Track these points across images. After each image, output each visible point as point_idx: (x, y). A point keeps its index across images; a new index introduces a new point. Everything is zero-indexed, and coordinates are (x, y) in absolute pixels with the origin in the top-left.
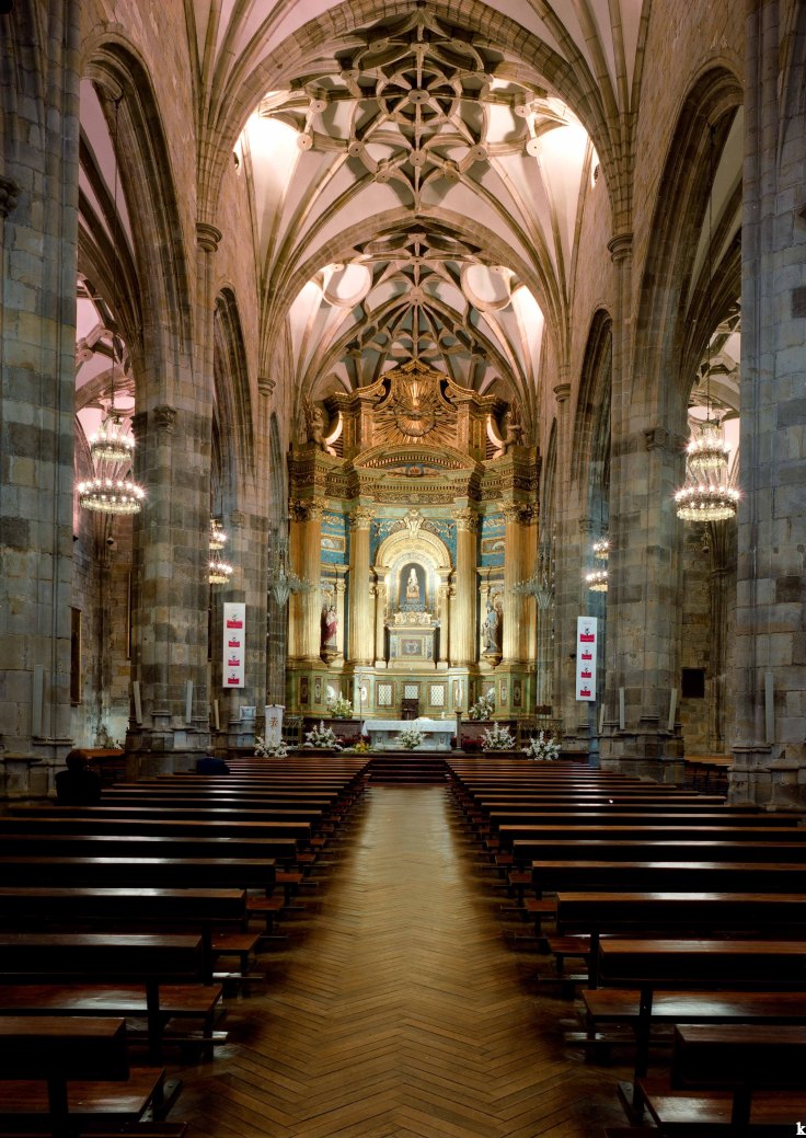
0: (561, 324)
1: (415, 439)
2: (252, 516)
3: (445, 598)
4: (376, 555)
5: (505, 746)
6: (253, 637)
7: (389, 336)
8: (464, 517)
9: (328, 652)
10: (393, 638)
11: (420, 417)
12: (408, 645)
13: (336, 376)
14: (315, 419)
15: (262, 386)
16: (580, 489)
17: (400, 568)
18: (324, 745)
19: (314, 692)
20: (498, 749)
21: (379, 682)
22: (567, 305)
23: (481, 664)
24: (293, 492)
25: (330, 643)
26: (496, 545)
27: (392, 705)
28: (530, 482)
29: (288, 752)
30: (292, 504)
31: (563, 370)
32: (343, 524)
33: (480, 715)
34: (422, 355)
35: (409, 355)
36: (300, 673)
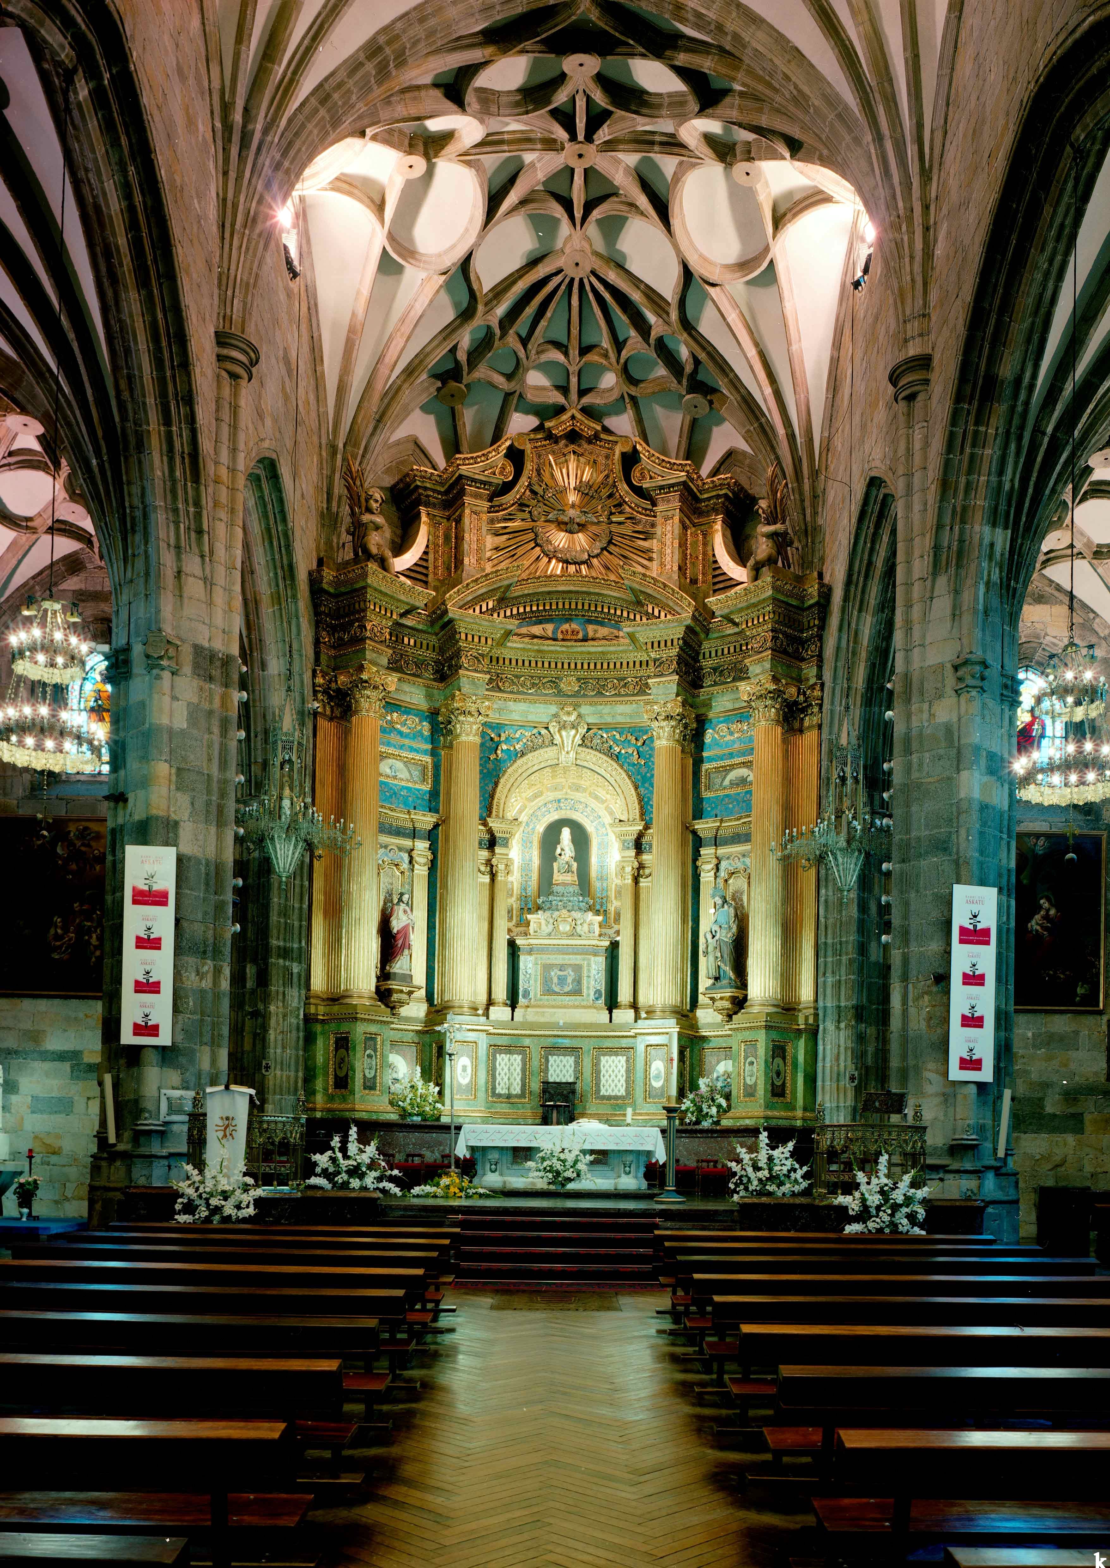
0: (910, 219)
1: (572, 569)
2: (198, 649)
3: (629, 881)
4: (492, 796)
5: (787, 1188)
6: (197, 929)
7: (522, 354)
8: (668, 718)
9: (394, 985)
10: (526, 963)
11: (582, 527)
12: (554, 974)
13: (417, 444)
14: (369, 510)
15: (225, 352)
16: (957, 592)
17: (541, 828)
18: (355, 1183)
19: (362, 1066)
20: (770, 1194)
21: (496, 1049)
22: (926, 175)
23: (699, 1013)
24: (323, 658)
25: (398, 966)
26: (733, 775)
27: (522, 1095)
28: (803, 643)
29: (259, 1202)
30: (320, 680)
31: (913, 328)
32: (426, 733)
33: (701, 1115)
34: (586, 400)
35: (560, 399)
36: (333, 1026)
